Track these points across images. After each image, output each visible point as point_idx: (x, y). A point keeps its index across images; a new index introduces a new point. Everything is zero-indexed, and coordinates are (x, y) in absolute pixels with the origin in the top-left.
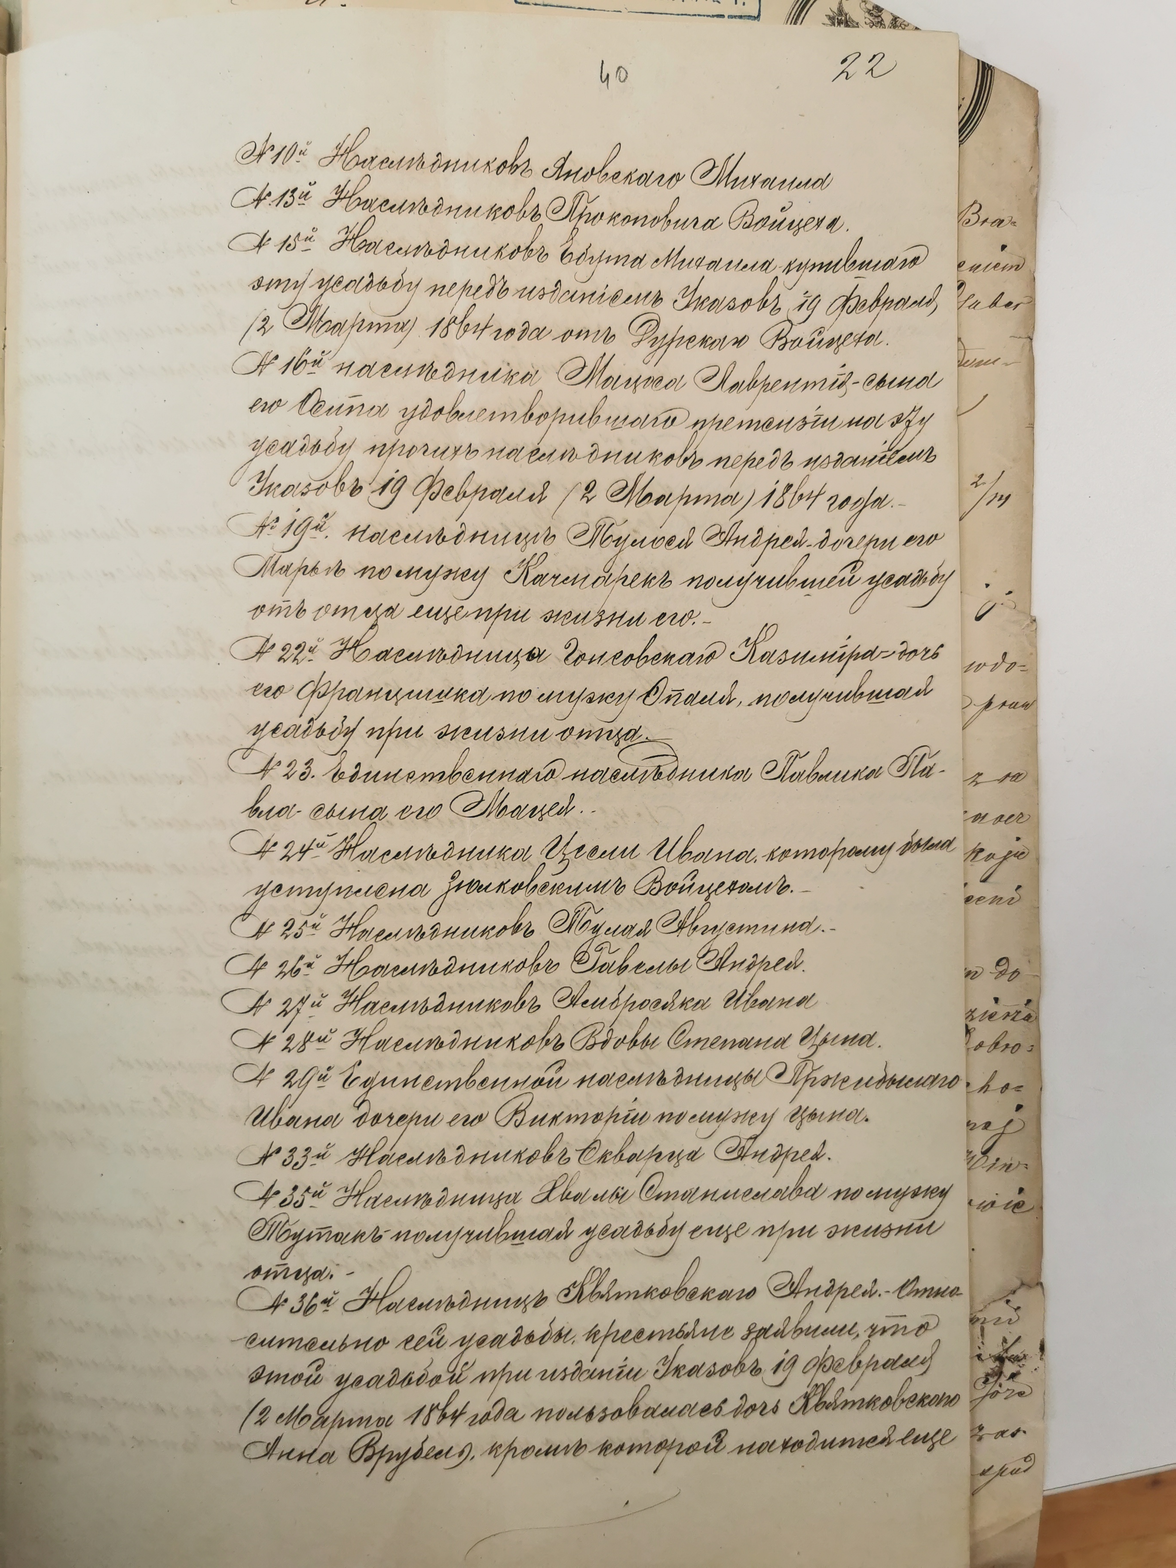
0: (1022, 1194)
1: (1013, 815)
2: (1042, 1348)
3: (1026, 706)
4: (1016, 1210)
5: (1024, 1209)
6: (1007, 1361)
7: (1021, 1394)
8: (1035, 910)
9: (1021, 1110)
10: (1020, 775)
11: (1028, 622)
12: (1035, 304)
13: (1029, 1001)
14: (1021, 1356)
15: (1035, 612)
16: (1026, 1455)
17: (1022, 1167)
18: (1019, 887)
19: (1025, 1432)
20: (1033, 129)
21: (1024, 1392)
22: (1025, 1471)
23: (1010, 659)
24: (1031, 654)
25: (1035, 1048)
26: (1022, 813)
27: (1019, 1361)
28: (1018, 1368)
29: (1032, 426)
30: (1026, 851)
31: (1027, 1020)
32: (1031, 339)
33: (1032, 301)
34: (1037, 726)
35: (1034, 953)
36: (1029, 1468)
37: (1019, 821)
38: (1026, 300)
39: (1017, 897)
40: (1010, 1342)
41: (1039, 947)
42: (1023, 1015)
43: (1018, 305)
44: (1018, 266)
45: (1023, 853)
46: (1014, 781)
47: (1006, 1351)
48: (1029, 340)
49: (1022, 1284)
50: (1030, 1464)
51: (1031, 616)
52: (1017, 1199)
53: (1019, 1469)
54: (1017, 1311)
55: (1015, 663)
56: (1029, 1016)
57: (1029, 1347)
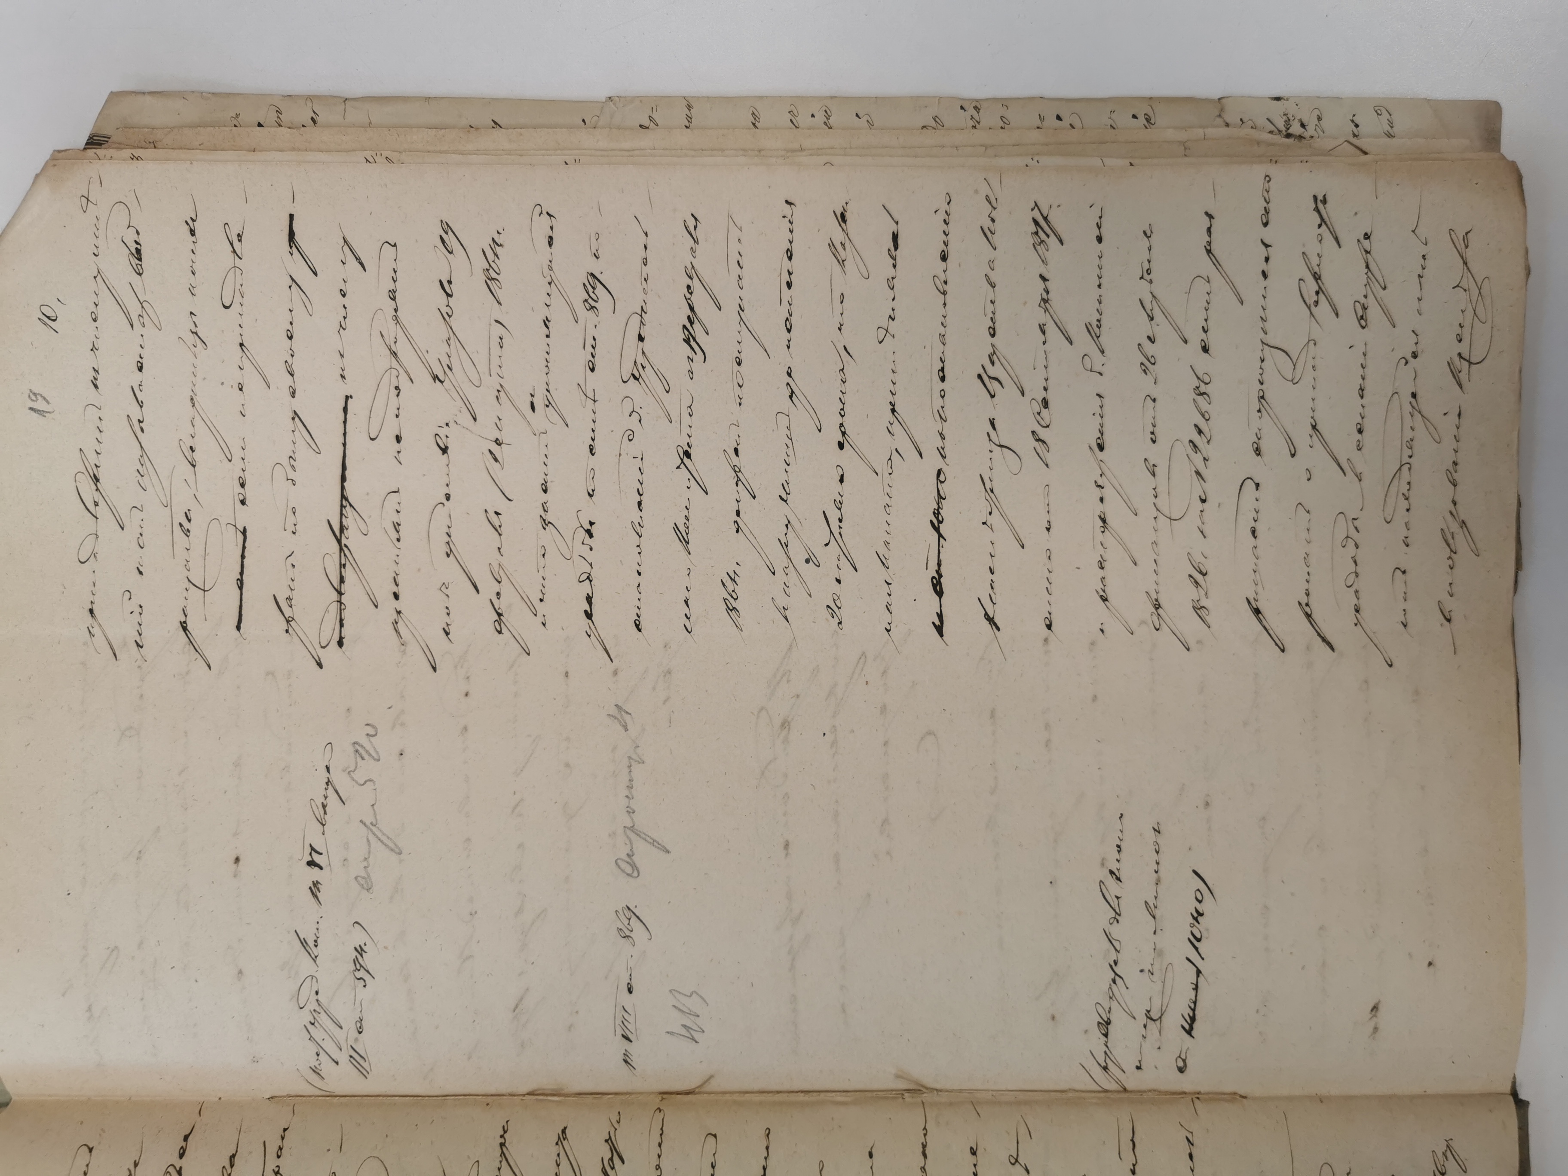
0: (1137, 116)
1: (791, 120)
2: (1278, 99)
3: (689, 107)
4: (1153, 122)
5: (1151, 114)
6: (1290, 131)
7: (1319, 119)
8: (878, 100)
9: (1060, 116)
10: (753, 114)
11: (611, 103)
12: (312, 96)
13: (962, 108)
14: (1285, 118)
15: (602, 98)
16: (1376, 113)
17: (1114, 116)
18: (857, 115)
19: (1354, 115)
20: (148, 98)
21: (1318, 115)
22: (1390, 115)
23: (646, 122)
24: (641, 101)
25: (1005, 103)
26: (789, 112)
27: (1289, 120)
28: (1296, 120)
29: (428, 99)
30: (824, 108)
31: (979, 109)
32: (346, 99)
33: (310, 98)
34: (708, 97)
35: (918, 102)
36: (1387, 110)
37: (796, 114)
38: (309, 104)
39: (866, 118)
40: (1272, 128)
41: (912, 97)
42: (974, 113)
43: (313, 112)
44: (277, 111)
45: (826, 111)
46: (759, 119)
47: (1280, 131)
48: (346, 102)
49: (1220, 116)
50: (1383, 111)
51: (606, 101)
52: (1142, 120)
53: (1388, 120)
54: (1244, 120)
55: (650, 116)
56: (975, 108)
57: (1276, 112)
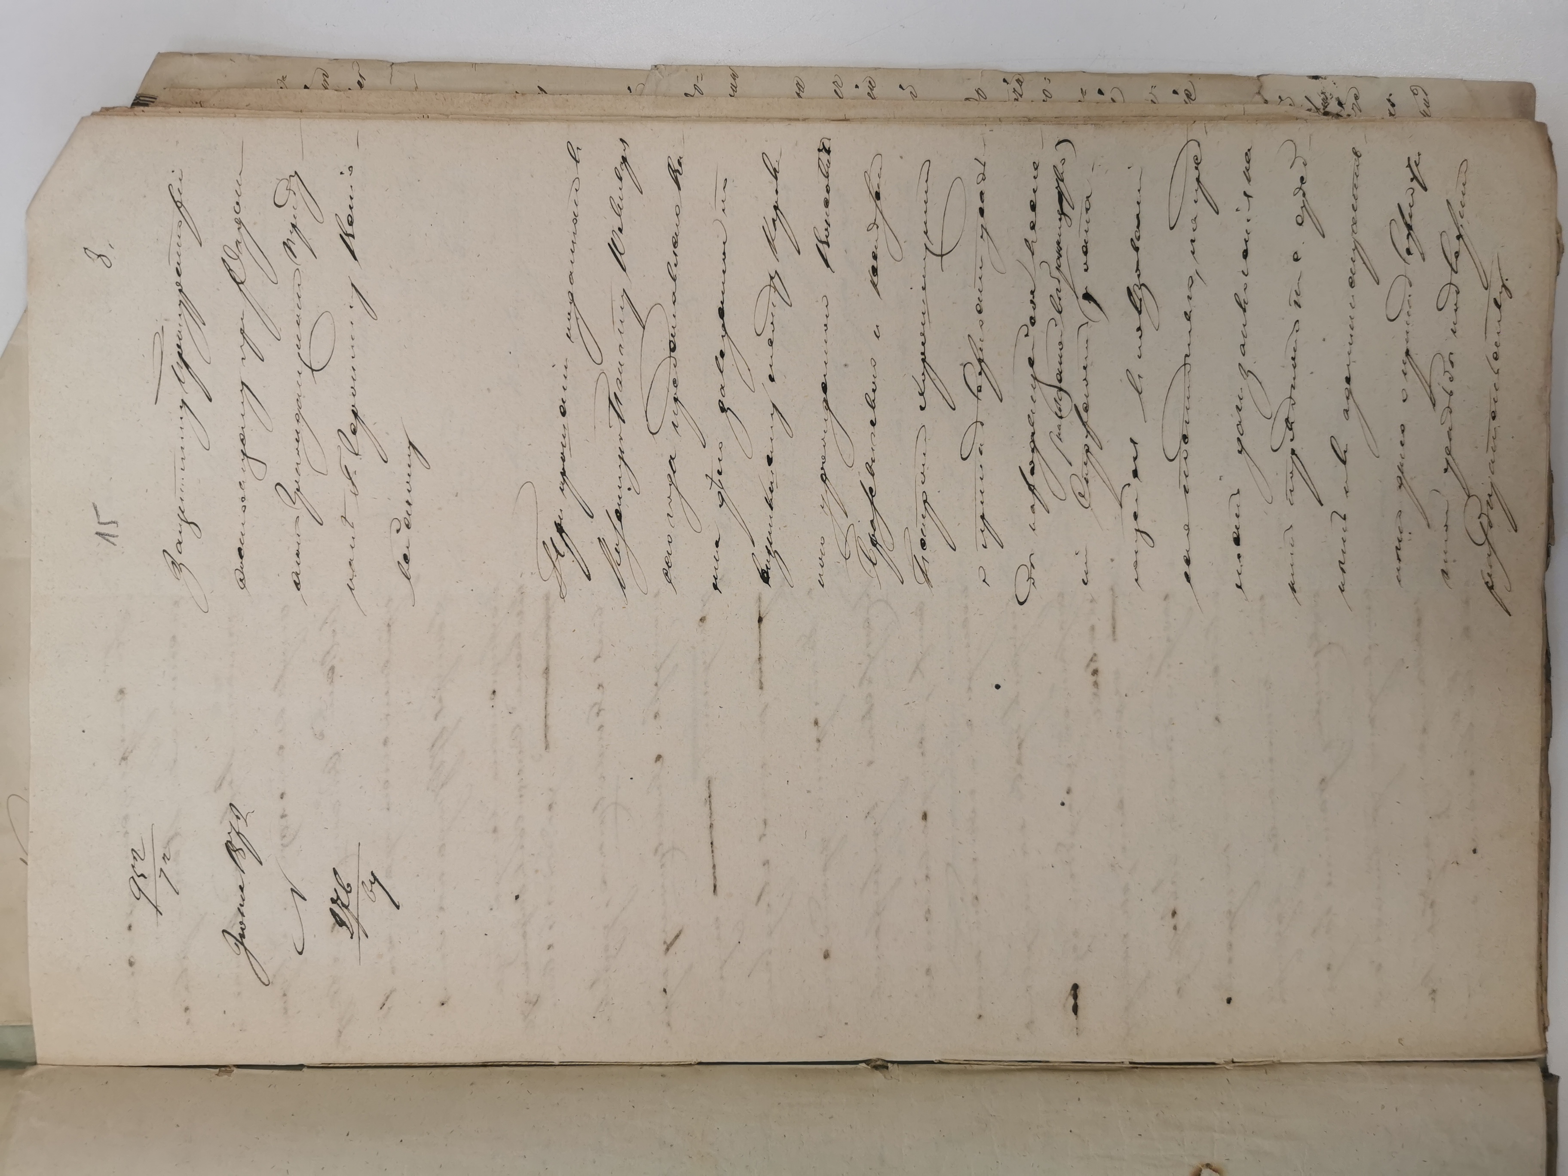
0: (1178, 92)
1: (835, 90)
2: (1316, 77)
3: (734, 76)
4: (1193, 97)
5: (1191, 90)
6: (1328, 109)
7: (1356, 98)
8: (921, 72)
9: (1102, 90)
10: (798, 84)
11: (657, 72)
12: (359, 60)
13: (1005, 80)
14: (1323, 96)
15: (647, 64)
16: (1412, 93)
17: (1154, 91)
18: (901, 87)
19: (1391, 95)
20: (195, 58)
21: (1355, 94)
22: (1427, 95)
23: (691, 91)
24: (686, 70)
25: (1047, 76)
26: (834, 83)
27: (1327, 99)
28: (1334, 99)
29: (474, 65)
30: (868, 79)
31: (1022, 83)
32: (393, 64)
33: (357, 62)
34: (753, 67)
35: (961, 74)
36: (1423, 90)
37: (841, 86)
38: (356, 68)
39: (910, 89)
40: (1310, 106)
41: (955, 70)
42: (1017, 86)
43: (360, 75)
44: (324, 74)
45: (870, 82)
46: (803, 89)
47: (1318, 109)
48: (393, 66)
49: (1259, 93)
50: (1420, 91)
51: (651, 69)
52: (1182, 95)
53: (1424, 100)
54: (1283, 98)
55: (694, 85)
56: (1018, 81)
57: (1314, 90)
